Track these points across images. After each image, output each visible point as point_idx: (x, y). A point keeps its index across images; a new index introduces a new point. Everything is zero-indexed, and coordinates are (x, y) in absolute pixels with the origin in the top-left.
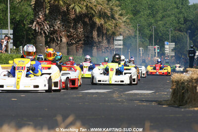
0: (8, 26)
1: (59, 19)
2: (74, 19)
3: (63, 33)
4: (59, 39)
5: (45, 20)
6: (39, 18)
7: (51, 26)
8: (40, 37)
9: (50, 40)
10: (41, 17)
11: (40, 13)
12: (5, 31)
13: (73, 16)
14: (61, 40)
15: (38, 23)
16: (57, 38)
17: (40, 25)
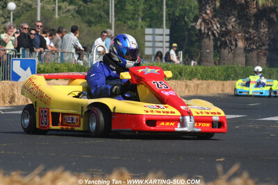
0: (163, 24)
1: (234, 15)
2: (255, 15)
3: (240, 34)
4: (234, 43)
5: (215, 16)
6: (206, 13)
7: (223, 24)
8: (206, 40)
9: (221, 44)
10: (208, 12)
11: (208, 7)
12: (158, 31)
13: (253, 11)
14: (236, 44)
15: (204, 20)
16: (230, 41)
17: (207, 24)
